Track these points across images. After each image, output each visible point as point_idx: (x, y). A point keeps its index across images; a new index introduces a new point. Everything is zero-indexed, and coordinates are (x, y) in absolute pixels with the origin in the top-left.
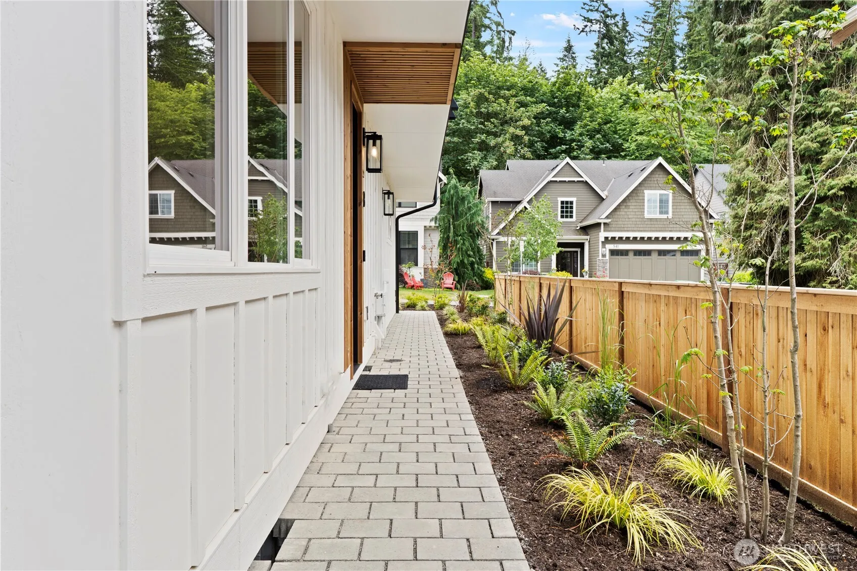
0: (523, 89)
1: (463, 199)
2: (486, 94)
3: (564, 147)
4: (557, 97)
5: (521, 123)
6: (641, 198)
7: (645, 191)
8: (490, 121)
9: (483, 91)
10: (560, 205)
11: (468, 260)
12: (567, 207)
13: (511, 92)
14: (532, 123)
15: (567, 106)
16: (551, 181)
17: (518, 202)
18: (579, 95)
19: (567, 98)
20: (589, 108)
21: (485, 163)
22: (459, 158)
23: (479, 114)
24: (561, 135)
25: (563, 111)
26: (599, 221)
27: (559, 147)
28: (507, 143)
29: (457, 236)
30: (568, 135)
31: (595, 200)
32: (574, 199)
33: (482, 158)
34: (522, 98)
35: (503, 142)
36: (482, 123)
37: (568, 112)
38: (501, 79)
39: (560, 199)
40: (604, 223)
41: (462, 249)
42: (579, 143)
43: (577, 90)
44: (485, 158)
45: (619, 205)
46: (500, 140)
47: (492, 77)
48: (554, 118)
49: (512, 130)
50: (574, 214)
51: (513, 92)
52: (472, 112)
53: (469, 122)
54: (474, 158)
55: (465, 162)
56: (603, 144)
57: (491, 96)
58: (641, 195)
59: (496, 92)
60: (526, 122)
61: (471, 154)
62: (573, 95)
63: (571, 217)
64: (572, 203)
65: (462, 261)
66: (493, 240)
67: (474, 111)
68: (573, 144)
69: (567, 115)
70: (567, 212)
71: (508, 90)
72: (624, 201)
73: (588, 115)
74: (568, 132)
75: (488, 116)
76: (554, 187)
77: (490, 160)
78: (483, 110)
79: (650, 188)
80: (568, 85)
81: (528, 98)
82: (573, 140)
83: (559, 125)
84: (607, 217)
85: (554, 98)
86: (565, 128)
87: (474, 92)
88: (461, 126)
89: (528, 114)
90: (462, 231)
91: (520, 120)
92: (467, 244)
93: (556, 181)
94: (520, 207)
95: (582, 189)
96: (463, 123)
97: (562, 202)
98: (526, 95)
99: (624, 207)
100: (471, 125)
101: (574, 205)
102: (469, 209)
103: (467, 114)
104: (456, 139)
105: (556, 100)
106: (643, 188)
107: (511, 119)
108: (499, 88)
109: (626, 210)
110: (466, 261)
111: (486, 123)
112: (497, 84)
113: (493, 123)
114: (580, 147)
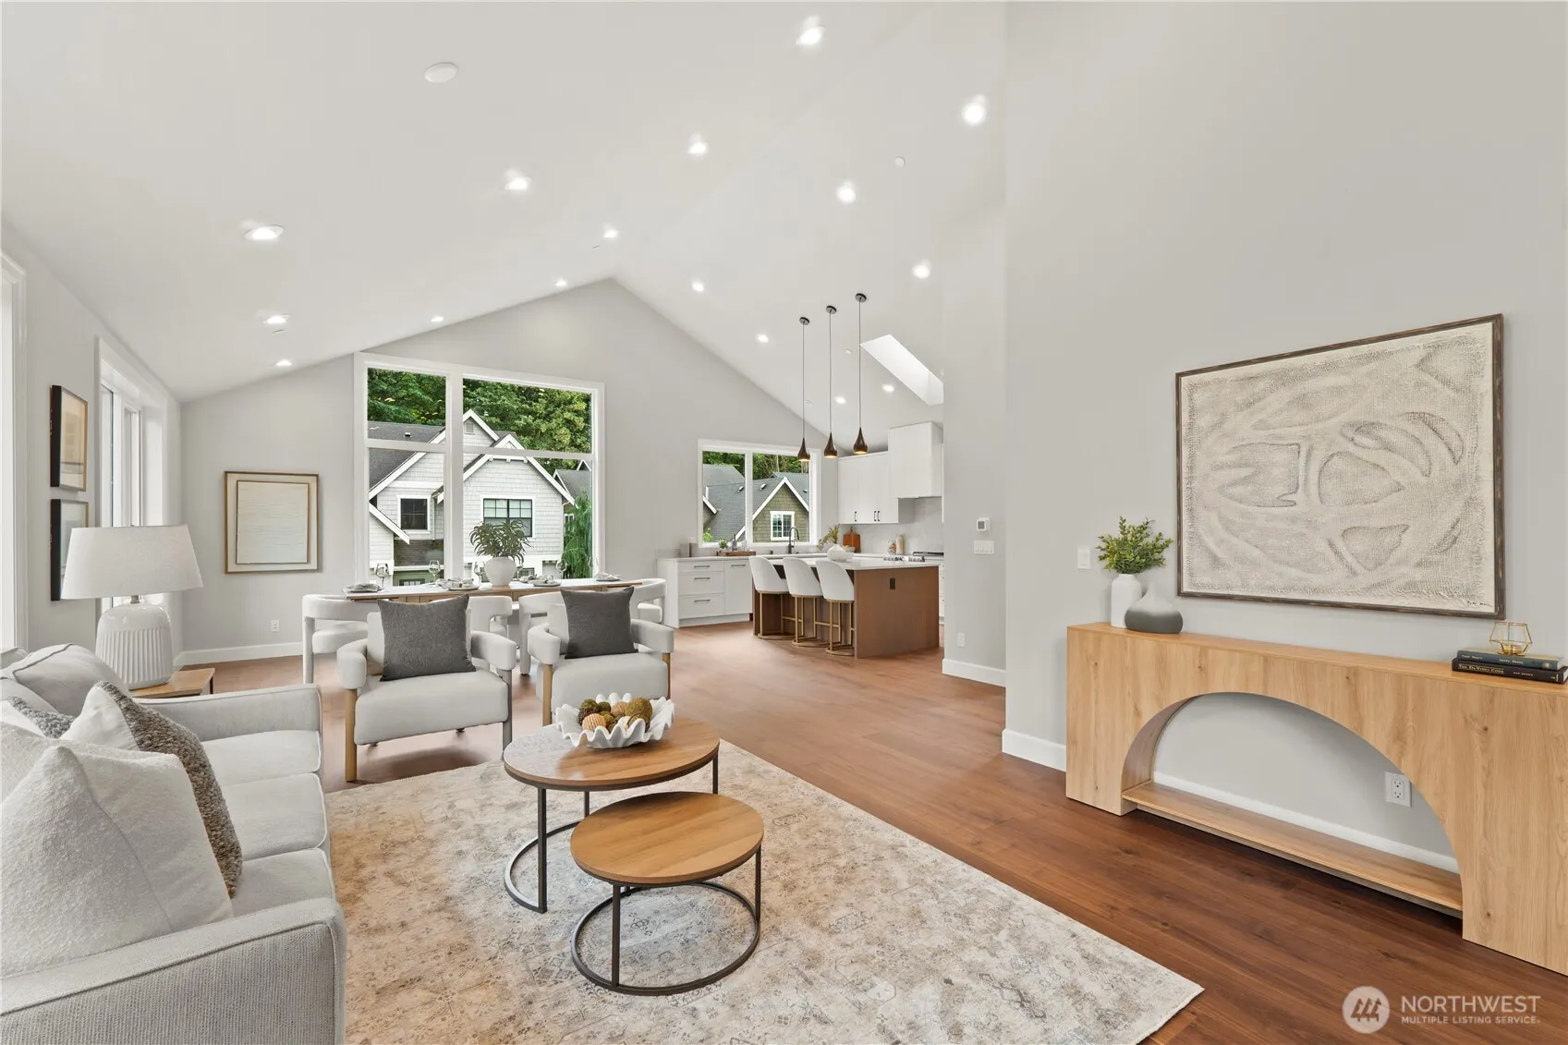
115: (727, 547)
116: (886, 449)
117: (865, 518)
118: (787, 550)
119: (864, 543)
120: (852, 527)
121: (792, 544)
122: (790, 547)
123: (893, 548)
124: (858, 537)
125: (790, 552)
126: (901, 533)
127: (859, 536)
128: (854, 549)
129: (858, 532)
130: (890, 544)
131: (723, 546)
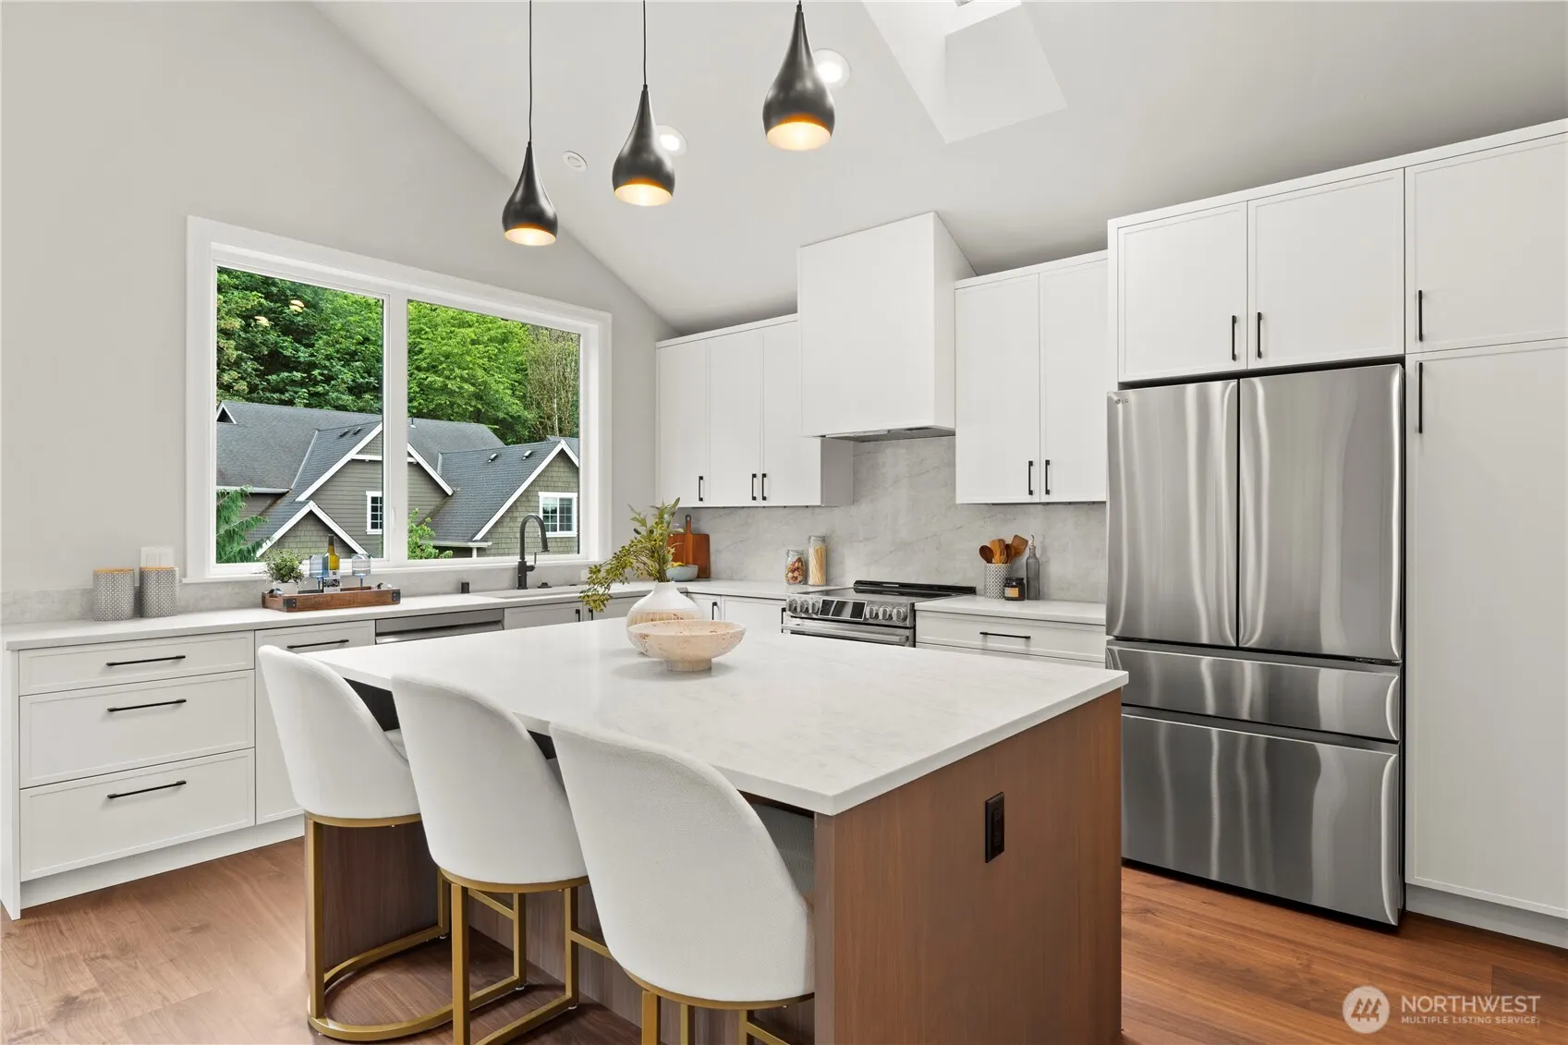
3: (296, 375)
4: (274, 284)
6: (532, 504)
7: (540, 494)
16: (353, 461)
19: (296, 290)
20: (340, 314)
24: (288, 352)
25: (291, 310)
26: (471, 545)
27: (286, 374)
30: (303, 355)
31: (432, 497)
39: (370, 494)
40: (478, 549)
42: (326, 372)
48: (274, 321)
58: (533, 499)
68: (316, 372)
69: (300, 318)
73: (337, 325)
74: (303, 348)
76: (358, 469)
79: (547, 489)
82: (313, 365)
83: (286, 334)
84: (484, 539)
85: (270, 285)
86: (296, 340)
89: (229, 307)
93: (363, 461)
97: (374, 500)
105: (275, 289)
106: (537, 489)
109: (512, 524)
114: (329, 379)
115: (299, 577)
116: (795, 311)
117: (728, 491)
118: (510, 577)
119: (720, 556)
120: (689, 515)
121: (529, 560)
122: (523, 569)
123: (799, 571)
124: (704, 541)
125: (522, 584)
126: (822, 531)
127: (706, 538)
128: (693, 570)
129: (705, 526)
130: (792, 559)
131: (285, 573)
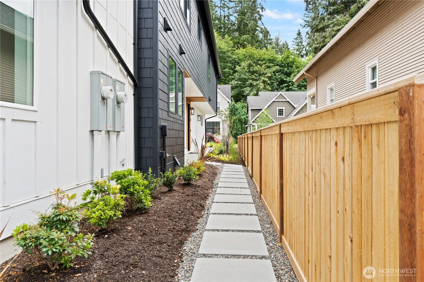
0: (268, 60)
1: (237, 109)
2: (252, 63)
3: (286, 85)
4: (283, 63)
5: (267, 75)
8: (254, 75)
9: (251, 62)
10: (278, 111)
11: (239, 133)
12: (281, 111)
13: (263, 62)
14: (272, 75)
15: (288, 67)
16: (274, 101)
17: (261, 110)
18: (293, 62)
19: (288, 64)
20: (297, 68)
21: (251, 92)
22: (241, 90)
23: (249, 72)
24: (285, 79)
25: (286, 69)
27: (284, 85)
28: (261, 84)
29: (235, 123)
31: (292, 108)
32: (284, 108)
33: (250, 90)
34: (268, 64)
35: (259, 83)
36: (251, 75)
37: (288, 69)
38: (259, 57)
39: (278, 108)
41: (236, 128)
43: (292, 60)
44: (251, 90)
45: (299, 111)
46: (258, 82)
47: (255, 56)
48: (282, 72)
49: (263, 78)
50: (284, 114)
51: (264, 62)
52: (246, 71)
53: (245, 75)
54: (247, 90)
55: (243, 92)
56: (303, 83)
57: (254, 64)
59: (257, 62)
60: (269, 75)
61: (245, 89)
62: (291, 62)
63: (283, 115)
64: (283, 109)
65: (236, 133)
66: (251, 124)
67: (247, 70)
68: (290, 83)
69: (288, 71)
70: (281, 113)
71: (262, 61)
72: (301, 109)
73: (296, 71)
74: (288, 78)
75: (253, 73)
76: (275, 103)
77: (254, 91)
78: (251, 70)
80: (289, 58)
81: (271, 64)
82: (290, 82)
83: (284, 75)
85: (282, 63)
86: (287, 76)
87: (247, 62)
88: (242, 77)
89: (270, 71)
90: (236, 122)
91: (266, 74)
92: (239, 126)
93: (276, 101)
94: (262, 112)
95: (286, 104)
96: (243, 76)
97: (279, 109)
98: (270, 63)
99: (301, 111)
100: (246, 77)
101: (284, 111)
102: (239, 113)
103: (244, 72)
104: (239, 82)
105: (283, 64)
107: (263, 73)
108: (258, 60)
110: (238, 133)
111: (252, 75)
112: (257, 59)
113: (255, 76)
114: (293, 85)
